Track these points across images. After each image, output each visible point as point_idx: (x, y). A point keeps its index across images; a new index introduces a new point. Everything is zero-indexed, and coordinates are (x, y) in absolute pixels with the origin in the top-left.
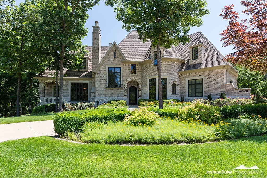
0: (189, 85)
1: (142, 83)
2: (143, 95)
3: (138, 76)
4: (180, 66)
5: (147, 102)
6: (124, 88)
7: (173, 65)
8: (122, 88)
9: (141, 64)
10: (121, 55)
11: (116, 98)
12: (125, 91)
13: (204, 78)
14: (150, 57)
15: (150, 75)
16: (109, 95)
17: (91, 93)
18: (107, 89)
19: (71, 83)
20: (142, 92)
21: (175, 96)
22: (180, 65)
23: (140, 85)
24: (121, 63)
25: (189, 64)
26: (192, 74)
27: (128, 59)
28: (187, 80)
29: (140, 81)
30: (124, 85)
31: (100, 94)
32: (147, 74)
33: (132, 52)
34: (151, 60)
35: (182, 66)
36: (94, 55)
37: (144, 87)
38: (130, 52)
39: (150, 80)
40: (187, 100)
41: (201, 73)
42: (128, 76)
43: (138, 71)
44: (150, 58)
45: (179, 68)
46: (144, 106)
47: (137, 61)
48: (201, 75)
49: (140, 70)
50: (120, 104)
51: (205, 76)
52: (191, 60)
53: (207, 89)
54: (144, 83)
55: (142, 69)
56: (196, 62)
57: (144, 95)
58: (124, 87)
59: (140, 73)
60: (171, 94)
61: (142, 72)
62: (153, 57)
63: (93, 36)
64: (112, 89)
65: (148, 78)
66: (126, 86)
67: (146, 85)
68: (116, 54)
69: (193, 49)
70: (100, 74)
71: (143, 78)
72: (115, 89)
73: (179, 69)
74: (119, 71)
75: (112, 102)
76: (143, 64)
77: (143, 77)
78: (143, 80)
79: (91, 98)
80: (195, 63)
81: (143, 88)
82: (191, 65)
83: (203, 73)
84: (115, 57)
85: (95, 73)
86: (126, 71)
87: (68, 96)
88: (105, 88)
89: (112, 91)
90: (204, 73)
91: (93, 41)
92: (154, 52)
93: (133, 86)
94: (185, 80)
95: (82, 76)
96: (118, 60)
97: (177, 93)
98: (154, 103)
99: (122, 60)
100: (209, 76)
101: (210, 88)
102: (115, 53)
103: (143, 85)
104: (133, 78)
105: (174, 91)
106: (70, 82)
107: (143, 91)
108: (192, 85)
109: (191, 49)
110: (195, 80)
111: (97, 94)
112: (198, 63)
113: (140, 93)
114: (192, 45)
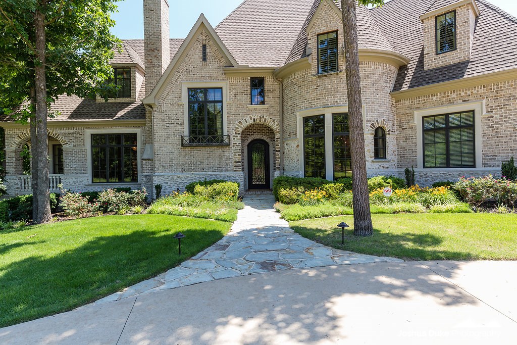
0: (424, 131)
1: (283, 131)
2: (286, 163)
3: (271, 110)
4: (395, 76)
5: (301, 189)
6: (232, 145)
7: (377, 71)
8: (228, 145)
9: (279, 75)
10: (222, 52)
11: (211, 175)
12: (234, 152)
13: (480, 108)
14: (305, 52)
15: (306, 104)
16: (192, 167)
17: (144, 162)
18: (187, 149)
19: (92, 135)
20: (285, 154)
21: (384, 167)
22: (394, 71)
23: (277, 136)
24: (224, 76)
25: (426, 68)
26: (435, 98)
27: (241, 63)
28: (418, 116)
29: (276, 123)
30: (232, 138)
31: (166, 165)
32: (297, 102)
33: (252, 44)
34: (310, 61)
35: (399, 75)
36: (150, 58)
37: (288, 142)
38: (248, 45)
39: (306, 120)
40: (421, 176)
41: (469, 93)
42: (244, 111)
43: (271, 95)
44: (305, 54)
45: (393, 81)
46: (292, 202)
47: (268, 66)
48: (470, 98)
49: (277, 93)
50: (219, 193)
51: (484, 101)
52: (433, 54)
53: (493, 142)
54: (289, 129)
55: (282, 91)
56: (450, 58)
57: (291, 165)
58: (232, 141)
59: (278, 100)
60: (373, 161)
61: (283, 98)
62: (314, 52)
63: (145, 6)
64: (199, 148)
65: (299, 116)
66: (238, 140)
67: (296, 134)
68: (208, 50)
69: (438, 22)
70: (165, 108)
71: (286, 114)
72: (208, 149)
73: (391, 86)
74: (218, 98)
75: (198, 188)
76: (286, 76)
77: (285, 112)
78: (286, 121)
79: (144, 174)
80: (444, 64)
81: (285, 145)
82: (431, 70)
83: (475, 92)
84: (204, 59)
85: (150, 106)
86: (239, 97)
87: (84, 172)
88: (180, 147)
89: (201, 154)
90: (481, 91)
91: (146, 17)
92: (318, 35)
93: (258, 138)
94: (412, 116)
95: (119, 115)
96: (213, 66)
97: (389, 157)
98: (324, 193)
99: (225, 67)
100: (501, 101)
101: (504, 139)
102: (204, 47)
103: (286, 136)
104: (257, 117)
105: (380, 152)
106: (89, 132)
107: (286, 151)
108: (435, 130)
109: (431, 23)
110: (447, 115)
111: (157, 163)
112: (457, 61)
113: (279, 158)
114: (432, 10)
